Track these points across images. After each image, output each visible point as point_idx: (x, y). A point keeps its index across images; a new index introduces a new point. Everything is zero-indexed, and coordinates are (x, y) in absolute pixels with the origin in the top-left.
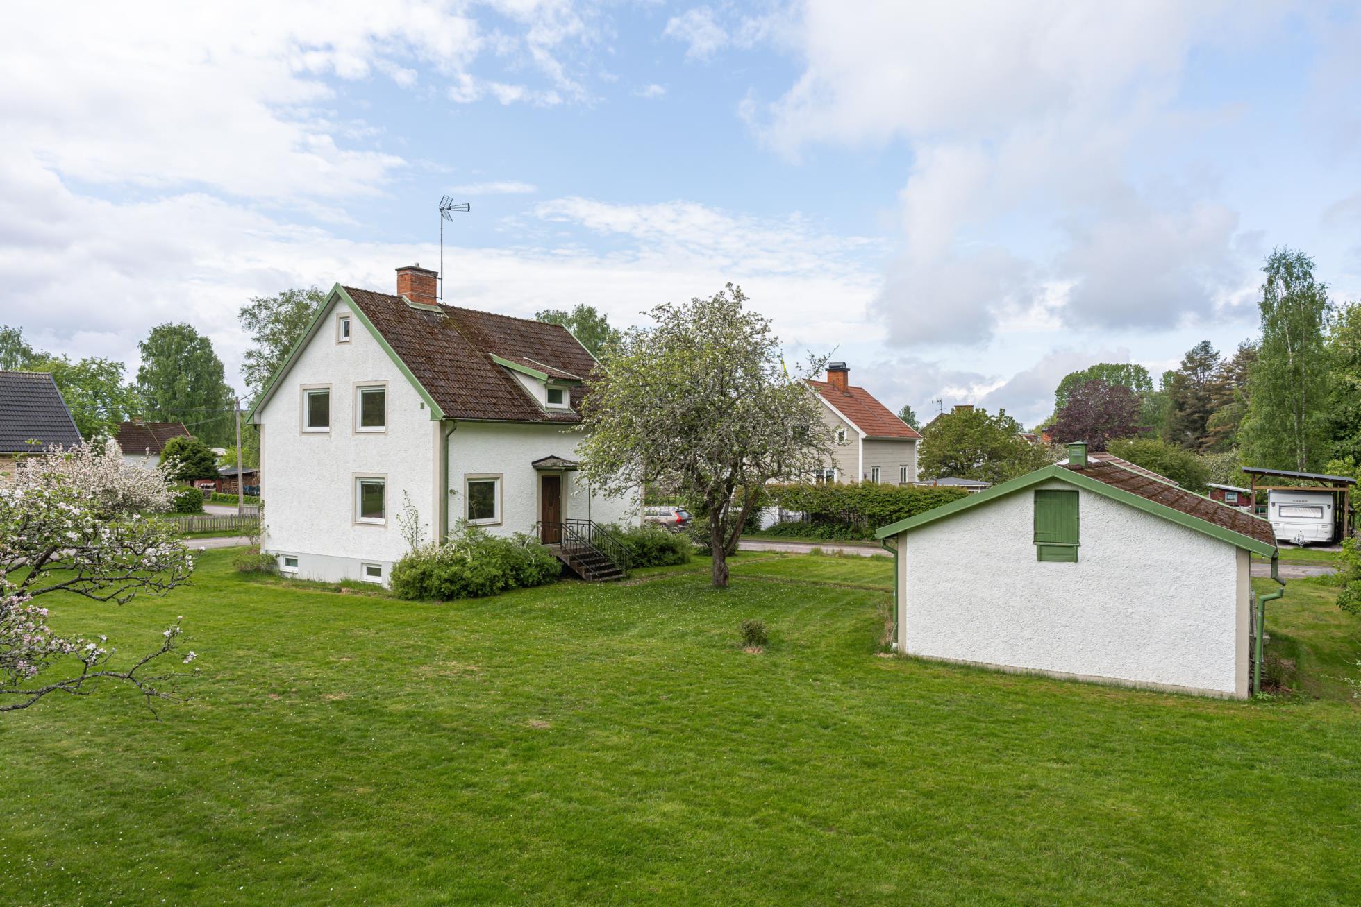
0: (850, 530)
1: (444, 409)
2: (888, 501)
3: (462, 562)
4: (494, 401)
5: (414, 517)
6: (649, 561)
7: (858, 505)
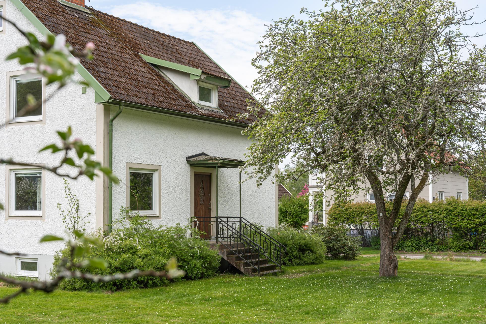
0: (437, 242)
1: (110, 92)
2: (474, 215)
3: (132, 250)
4: (152, 92)
5: (76, 206)
6: (290, 260)
7: (445, 219)
